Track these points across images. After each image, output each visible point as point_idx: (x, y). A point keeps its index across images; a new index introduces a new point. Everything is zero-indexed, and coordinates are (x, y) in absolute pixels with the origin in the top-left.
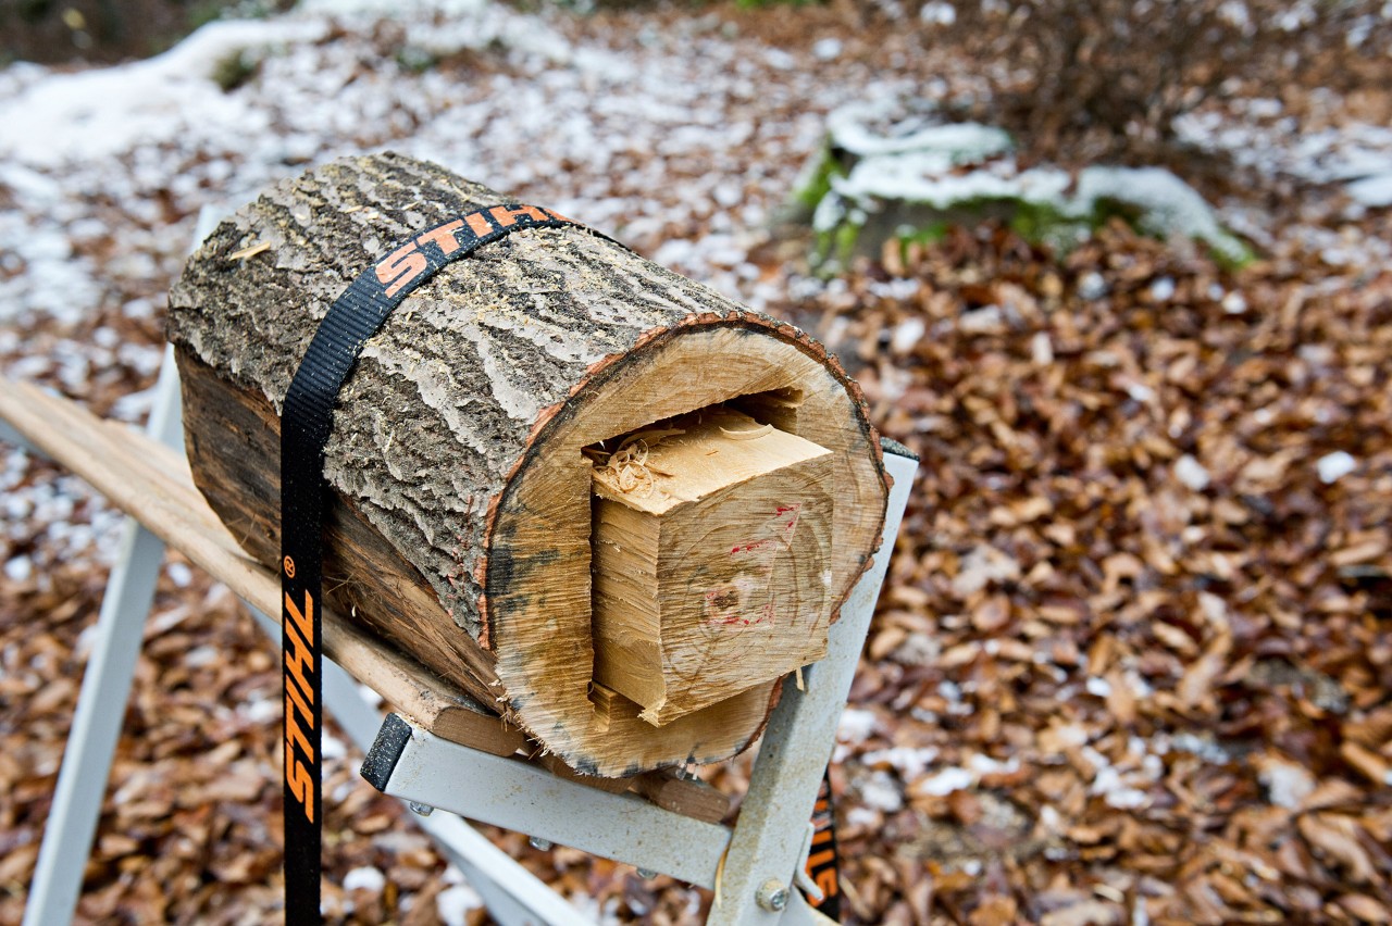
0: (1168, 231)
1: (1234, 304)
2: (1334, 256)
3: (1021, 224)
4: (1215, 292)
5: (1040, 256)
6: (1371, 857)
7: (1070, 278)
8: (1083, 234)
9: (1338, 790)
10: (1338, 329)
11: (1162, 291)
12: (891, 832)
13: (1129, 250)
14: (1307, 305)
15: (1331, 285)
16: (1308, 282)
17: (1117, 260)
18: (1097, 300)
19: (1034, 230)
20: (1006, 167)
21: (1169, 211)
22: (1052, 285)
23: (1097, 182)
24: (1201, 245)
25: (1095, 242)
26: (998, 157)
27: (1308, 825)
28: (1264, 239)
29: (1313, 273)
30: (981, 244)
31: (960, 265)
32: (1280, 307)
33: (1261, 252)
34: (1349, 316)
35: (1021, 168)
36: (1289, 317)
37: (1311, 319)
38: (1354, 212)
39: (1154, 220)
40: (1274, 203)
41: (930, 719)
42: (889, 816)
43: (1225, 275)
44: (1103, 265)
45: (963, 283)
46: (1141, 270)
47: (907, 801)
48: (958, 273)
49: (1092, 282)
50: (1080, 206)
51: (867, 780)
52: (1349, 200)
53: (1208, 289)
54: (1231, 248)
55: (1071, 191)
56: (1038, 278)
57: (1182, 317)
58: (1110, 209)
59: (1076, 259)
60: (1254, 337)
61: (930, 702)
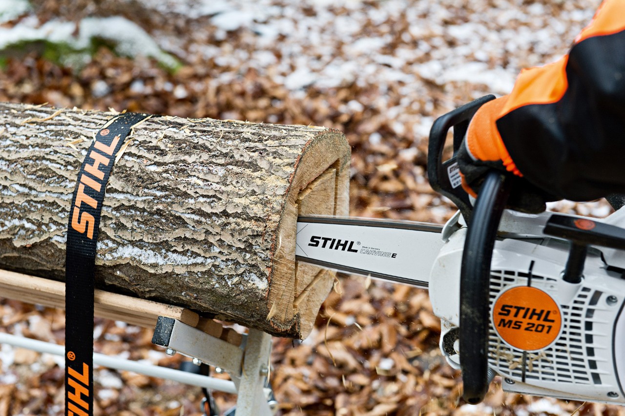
0: (133, 53)
1: (180, 92)
2: (222, 61)
3: (49, 55)
4: (168, 87)
5: (66, 73)
6: (355, 357)
7: (86, 85)
8: (87, 58)
9: (330, 331)
10: (239, 102)
11: (138, 88)
12: (123, 399)
13: (115, 66)
14: (219, 91)
15: (226, 78)
16: (215, 77)
17: (110, 72)
18: (105, 96)
19: (58, 58)
20: (33, 20)
21: (132, 42)
22: (77, 90)
23: (90, 27)
24: (154, 61)
25: (94, 63)
26: (25, 15)
27: (323, 350)
28: (182, 53)
29: (215, 71)
30: (29, 69)
31: (20, 82)
32: (204, 93)
33: (184, 62)
34: (242, 94)
35: (43, 22)
36: (211, 97)
37: (223, 98)
38: (220, 35)
39: (124, 48)
40: (179, 32)
41: (117, 339)
42: (119, 391)
43: (170, 76)
44: (103, 76)
45: (23, 93)
46: (125, 78)
47: (125, 381)
48: (20, 87)
49: (100, 87)
50: (83, 42)
51: (99, 375)
52: (215, 28)
53: (162, 85)
54: (169, 61)
55: (76, 33)
56: (69, 86)
57: (153, 103)
58: (100, 43)
59: (87, 73)
60: (197, 110)
61: (114, 330)
